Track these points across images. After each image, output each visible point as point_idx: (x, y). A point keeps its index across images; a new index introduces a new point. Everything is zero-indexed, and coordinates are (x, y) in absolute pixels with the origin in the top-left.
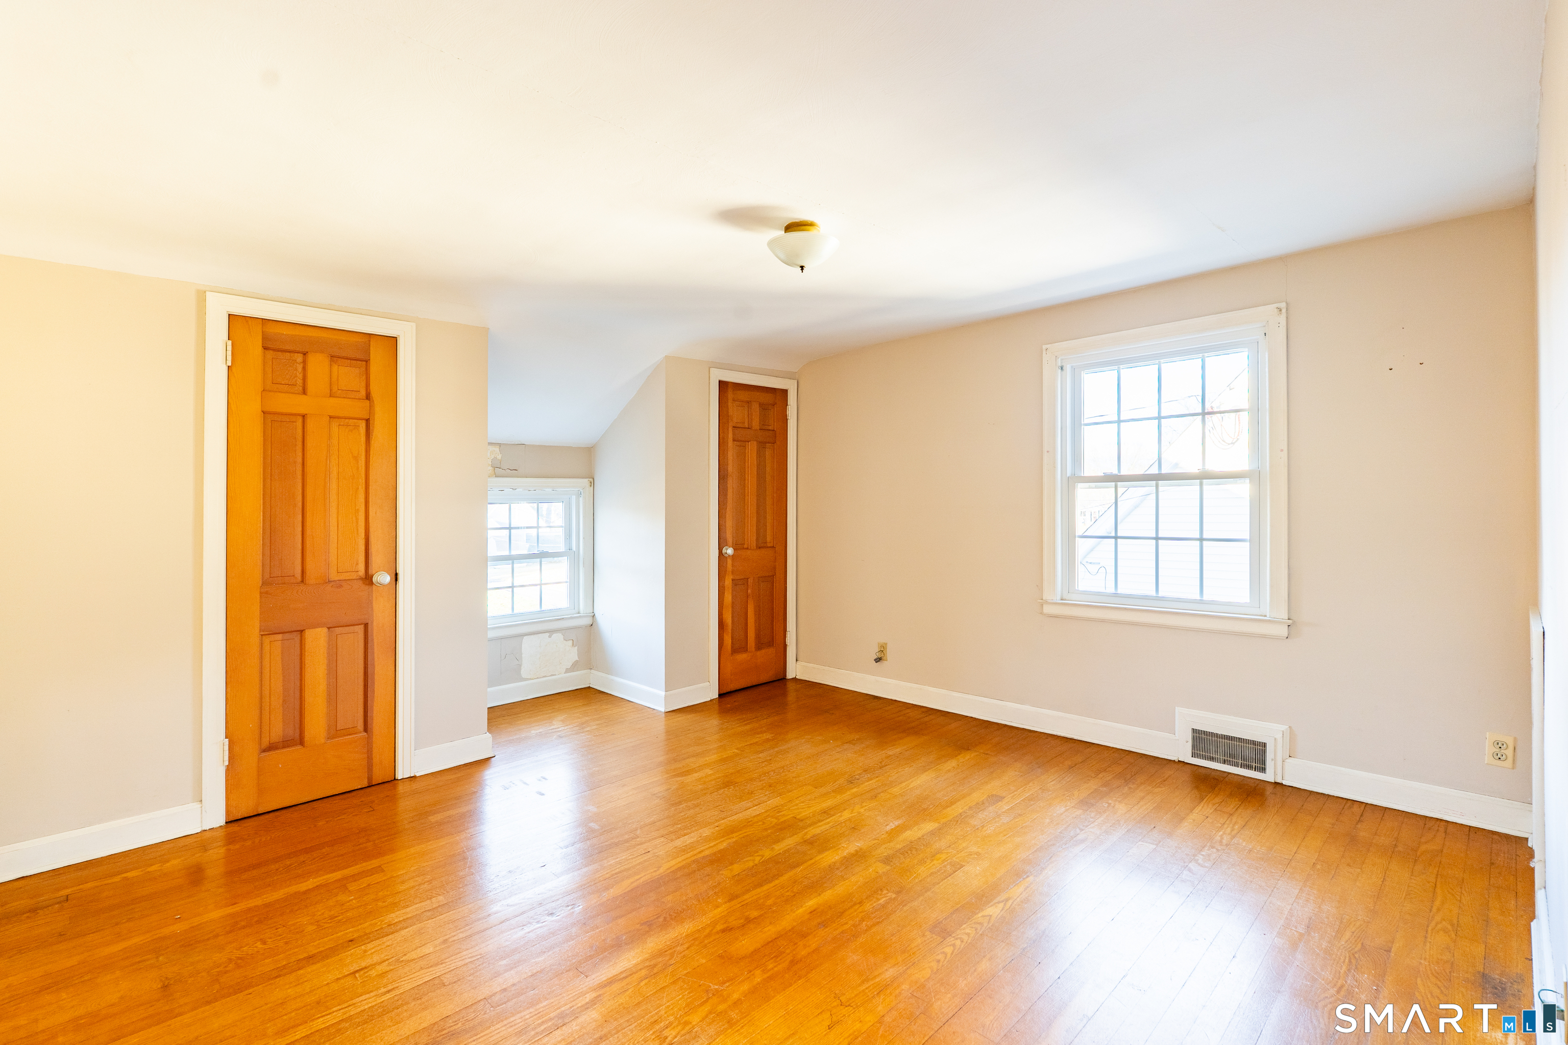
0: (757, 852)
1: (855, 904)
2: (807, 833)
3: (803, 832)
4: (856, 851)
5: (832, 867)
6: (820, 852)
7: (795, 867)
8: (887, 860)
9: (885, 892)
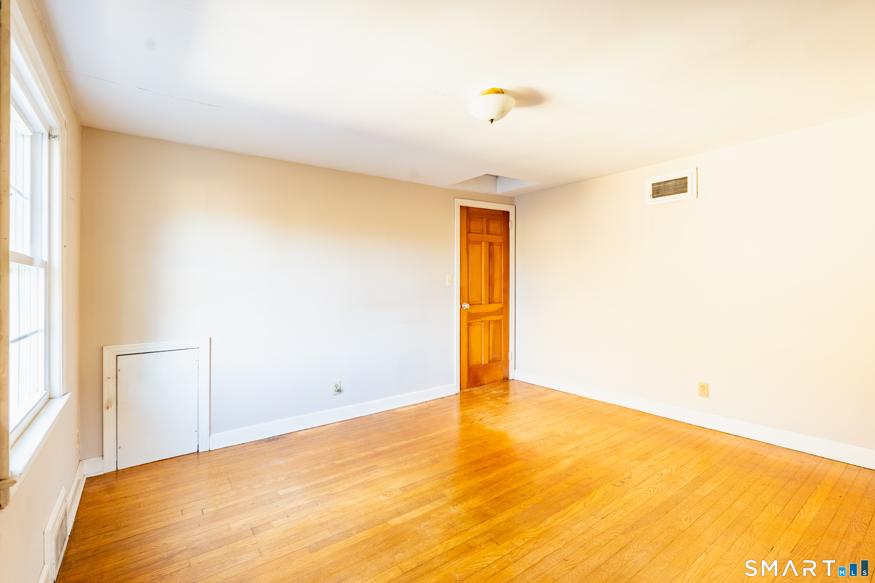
0: (523, 511)
1: (468, 475)
2: (488, 526)
3: (491, 526)
4: (457, 505)
5: (475, 495)
6: (480, 507)
7: (497, 498)
8: (442, 496)
9: (451, 479)
